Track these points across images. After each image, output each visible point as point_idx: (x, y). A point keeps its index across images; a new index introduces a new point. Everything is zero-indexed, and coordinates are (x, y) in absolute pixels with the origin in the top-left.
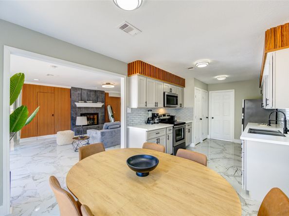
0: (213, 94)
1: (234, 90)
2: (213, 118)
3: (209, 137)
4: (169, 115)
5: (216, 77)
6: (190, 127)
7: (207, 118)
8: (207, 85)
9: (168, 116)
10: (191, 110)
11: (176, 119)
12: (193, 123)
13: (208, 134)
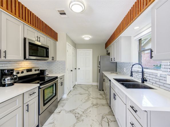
0: (79, 51)
1: (92, 50)
2: (79, 69)
3: (76, 83)
4: (38, 70)
5: (83, 36)
6: (62, 80)
7: (76, 69)
8: (75, 44)
9: (36, 70)
10: (64, 63)
11: (47, 73)
12: (65, 76)
13: (76, 81)
